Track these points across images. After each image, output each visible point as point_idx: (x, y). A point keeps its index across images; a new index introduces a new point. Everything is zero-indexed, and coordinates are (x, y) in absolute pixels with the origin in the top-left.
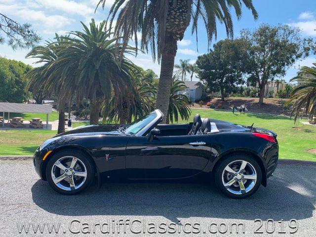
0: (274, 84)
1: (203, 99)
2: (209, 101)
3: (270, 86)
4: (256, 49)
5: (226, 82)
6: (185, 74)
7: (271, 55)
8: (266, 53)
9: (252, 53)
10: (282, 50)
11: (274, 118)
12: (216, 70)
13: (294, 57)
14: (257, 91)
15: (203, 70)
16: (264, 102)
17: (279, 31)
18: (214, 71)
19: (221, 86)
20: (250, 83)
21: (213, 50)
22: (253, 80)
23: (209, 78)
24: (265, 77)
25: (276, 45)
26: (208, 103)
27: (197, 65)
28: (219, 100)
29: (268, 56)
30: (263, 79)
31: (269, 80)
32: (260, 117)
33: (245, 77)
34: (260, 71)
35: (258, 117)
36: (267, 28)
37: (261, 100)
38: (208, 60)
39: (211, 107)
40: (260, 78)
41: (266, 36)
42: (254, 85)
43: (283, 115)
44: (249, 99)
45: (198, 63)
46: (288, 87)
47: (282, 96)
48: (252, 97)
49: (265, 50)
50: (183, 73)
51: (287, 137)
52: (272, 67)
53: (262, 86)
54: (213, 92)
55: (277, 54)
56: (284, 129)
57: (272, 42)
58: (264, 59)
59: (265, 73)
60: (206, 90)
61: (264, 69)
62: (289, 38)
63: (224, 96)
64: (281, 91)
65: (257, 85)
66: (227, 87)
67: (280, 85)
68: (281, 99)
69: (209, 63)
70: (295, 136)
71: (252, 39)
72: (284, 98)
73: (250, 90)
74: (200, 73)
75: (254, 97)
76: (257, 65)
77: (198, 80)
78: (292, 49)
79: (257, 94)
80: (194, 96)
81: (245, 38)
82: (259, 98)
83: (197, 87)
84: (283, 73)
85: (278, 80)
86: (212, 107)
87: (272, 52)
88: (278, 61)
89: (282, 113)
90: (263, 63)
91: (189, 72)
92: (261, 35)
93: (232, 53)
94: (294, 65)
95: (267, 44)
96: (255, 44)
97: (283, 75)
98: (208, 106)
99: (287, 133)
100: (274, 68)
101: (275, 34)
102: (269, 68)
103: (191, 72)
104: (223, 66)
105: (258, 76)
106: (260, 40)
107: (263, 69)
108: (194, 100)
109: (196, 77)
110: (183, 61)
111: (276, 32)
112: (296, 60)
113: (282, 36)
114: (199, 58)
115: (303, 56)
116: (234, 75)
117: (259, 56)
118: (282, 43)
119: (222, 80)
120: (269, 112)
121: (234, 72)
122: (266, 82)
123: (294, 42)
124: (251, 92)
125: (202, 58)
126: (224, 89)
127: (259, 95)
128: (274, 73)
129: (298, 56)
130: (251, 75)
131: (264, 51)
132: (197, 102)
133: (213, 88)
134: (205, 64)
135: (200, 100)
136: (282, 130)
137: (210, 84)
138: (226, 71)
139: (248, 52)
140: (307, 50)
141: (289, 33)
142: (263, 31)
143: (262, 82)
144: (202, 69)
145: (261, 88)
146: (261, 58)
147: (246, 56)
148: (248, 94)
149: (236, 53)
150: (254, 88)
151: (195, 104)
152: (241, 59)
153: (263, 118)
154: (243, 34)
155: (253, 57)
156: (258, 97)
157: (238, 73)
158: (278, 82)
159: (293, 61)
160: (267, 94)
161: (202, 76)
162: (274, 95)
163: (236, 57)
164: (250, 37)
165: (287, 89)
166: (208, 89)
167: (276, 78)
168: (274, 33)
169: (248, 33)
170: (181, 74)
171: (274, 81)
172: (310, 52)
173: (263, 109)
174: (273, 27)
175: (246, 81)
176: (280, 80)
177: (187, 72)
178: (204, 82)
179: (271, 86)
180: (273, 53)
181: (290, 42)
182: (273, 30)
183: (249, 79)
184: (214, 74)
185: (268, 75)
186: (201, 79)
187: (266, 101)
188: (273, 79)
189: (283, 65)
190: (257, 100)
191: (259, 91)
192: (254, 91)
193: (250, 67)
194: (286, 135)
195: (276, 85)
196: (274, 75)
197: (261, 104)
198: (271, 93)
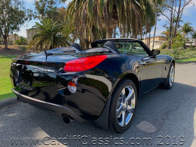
3: (10, 37)
7: (9, 16)
8: (4, 15)
10: (15, 14)
13: (24, 19)
14: (2, 40)
24: (7, 31)
30: (5, 32)
31: (10, 34)
37: (6, 47)
46: (22, 38)
47: (20, 44)
53: (5, 37)
55: (12, 16)
57: (8, 8)
58: (4, 19)
59: (6, 28)
61: (5, 26)
62: (19, 7)
64: (18, 41)
67: (16, 37)
75: (0, 45)
78: (22, 14)
79: (2, 43)
82: (4, 45)
84: (18, 29)
88: (14, 21)
94: (24, 24)
95: (4, 8)
97: (18, 31)
100: (12, 26)
101: (9, 3)
102: (8, 25)
105: (2, 30)
111: (10, 1)
112: (25, 21)
113: (14, 5)
115: (28, 19)
118: (15, 9)
120: (14, 53)
123: (22, 10)
127: (4, 43)
128: (13, 29)
129: (26, 19)
140: (30, 16)
141: (18, 4)
143: (5, 34)
145: (5, 39)
158: (15, 35)
159: (23, 22)
160: (9, 43)
167: (14, 32)
172: (32, 18)
173: (9, 52)
176: (16, 33)
181: (19, 10)
185: (9, 29)
188: (12, 33)
189: (18, 24)
197: (7, 49)
198: (12, 42)
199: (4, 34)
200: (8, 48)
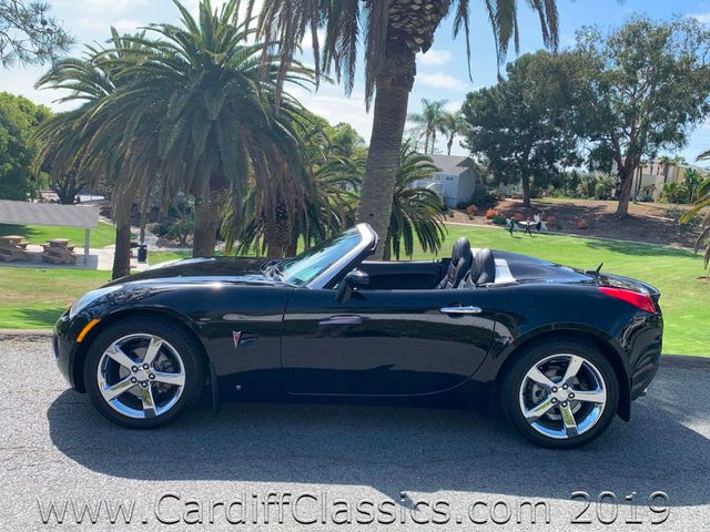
0: (655, 166)
1: (478, 202)
2: (493, 207)
3: (646, 171)
4: (614, 77)
5: (536, 160)
6: (434, 136)
7: (652, 94)
8: (638, 88)
9: (604, 87)
10: (679, 81)
11: (654, 254)
12: (511, 129)
14: (613, 183)
15: (479, 128)
16: (629, 211)
17: (674, 33)
18: (507, 130)
19: (525, 169)
20: (596, 164)
21: (507, 79)
22: (604, 157)
23: (494, 148)
24: (636, 149)
25: (666, 70)
26: (490, 212)
27: (463, 116)
28: (517, 205)
29: (645, 95)
30: (629, 154)
31: (644, 157)
32: (619, 250)
33: (585, 147)
34: (622, 135)
35: (613, 249)
36: (645, 26)
37: (623, 207)
38: (491, 103)
39: (495, 223)
40: (623, 150)
41: (640, 45)
42: (605, 168)
43: (675, 246)
44: (592, 203)
45: (466, 109)
46: (692, 177)
47: (677, 198)
48: (601, 199)
49: (636, 82)
50: (428, 135)
51: (684, 300)
52: (653, 125)
53: (625, 173)
54: (502, 184)
55: (665, 91)
56: (678, 282)
57: (656, 62)
58: (634, 105)
59: (634, 140)
60: (484, 177)
61: (634, 129)
62: (697, 53)
63: (530, 194)
64: (673, 186)
65: (615, 170)
66: (538, 173)
67: (671, 169)
68: (673, 205)
69: (495, 110)
70: (704, 299)
71: (604, 54)
72: (681, 203)
73: (595, 182)
74: (471, 135)
75: (606, 199)
76: (614, 118)
77: (466, 153)
78: (705, 80)
79: (614, 191)
80: (455, 193)
81: (588, 50)
82: (617, 202)
83: (463, 170)
84: (681, 140)
85: (666, 158)
86: (499, 221)
87: (653, 88)
88: (669, 109)
89: (675, 240)
90: (631, 115)
91: (443, 131)
92: (629, 44)
93: (553, 87)
95: (641, 66)
96: (611, 66)
97: (680, 146)
98: (489, 218)
99: (685, 292)
100: (659, 129)
101: (665, 41)
102: (646, 126)
103: (449, 132)
104: (528, 120)
105: (618, 147)
106: (624, 56)
107: (629, 130)
108: (454, 203)
109: (461, 145)
110: (431, 102)
111: (666, 35)
113: (682, 47)
114: (470, 96)
116: (558, 142)
117: (622, 96)
118: (681, 64)
119: (525, 156)
120: (643, 236)
121: (557, 135)
122: (637, 162)
124: (597, 187)
125: (478, 97)
126: (531, 178)
127: (618, 193)
128: (658, 139)
130: (599, 142)
131: (634, 82)
132: (462, 207)
133: (504, 173)
134: (484, 113)
135: (469, 204)
136: (673, 282)
137: (496, 164)
138: (538, 132)
139: (593, 85)
141: (699, 40)
142: (633, 35)
143: (628, 161)
144: (476, 125)
145: (624, 178)
146: (627, 101)
147: (588, 96)
148: (590, 192)
149: (564, 87)
150: (605, 177)
151: (457, 214)
152: (576, 102)
153: (627, 251)
154: (583, 40)
155: (607, 99)
156: (614, 199)
157: (567, 137)
158: (666, 163)
159: (707, 109)
160: (637, 193)
161: (477, 144)
162: (655, 195)
163: (564, 98)
164: (600, 47)
165: (688, 180)
166: (492, 176)
167: (661, 153)
168: (661, 39)
169: (596, 38)
170: (424, 138)
171: (656, 160)
173: (628, 229)
174: (660, 24)
175: (586, 159)
176: (672, 156)
177: (438, 133)
178: (480, 158)
179: (650, 173)
180: (657, 88)
181: (699, 62)
182: (660, 30)
183: (594, 154)
184: (506, 139)
185: (643, 143)
186: (474, 151)
187: (635, 209)
188: (653, 156)
189: (682, 119)
190: (612, 206)
191: (617, 184)
192: (605, 183)
193: (598, 122)
194: (684, 296)
195: (661, 170)
196: (657, 146)
197: (623, 218)
198: (649, 189)
199: (624, 159)
200: (628, 215)
